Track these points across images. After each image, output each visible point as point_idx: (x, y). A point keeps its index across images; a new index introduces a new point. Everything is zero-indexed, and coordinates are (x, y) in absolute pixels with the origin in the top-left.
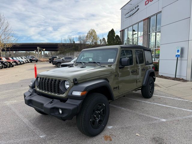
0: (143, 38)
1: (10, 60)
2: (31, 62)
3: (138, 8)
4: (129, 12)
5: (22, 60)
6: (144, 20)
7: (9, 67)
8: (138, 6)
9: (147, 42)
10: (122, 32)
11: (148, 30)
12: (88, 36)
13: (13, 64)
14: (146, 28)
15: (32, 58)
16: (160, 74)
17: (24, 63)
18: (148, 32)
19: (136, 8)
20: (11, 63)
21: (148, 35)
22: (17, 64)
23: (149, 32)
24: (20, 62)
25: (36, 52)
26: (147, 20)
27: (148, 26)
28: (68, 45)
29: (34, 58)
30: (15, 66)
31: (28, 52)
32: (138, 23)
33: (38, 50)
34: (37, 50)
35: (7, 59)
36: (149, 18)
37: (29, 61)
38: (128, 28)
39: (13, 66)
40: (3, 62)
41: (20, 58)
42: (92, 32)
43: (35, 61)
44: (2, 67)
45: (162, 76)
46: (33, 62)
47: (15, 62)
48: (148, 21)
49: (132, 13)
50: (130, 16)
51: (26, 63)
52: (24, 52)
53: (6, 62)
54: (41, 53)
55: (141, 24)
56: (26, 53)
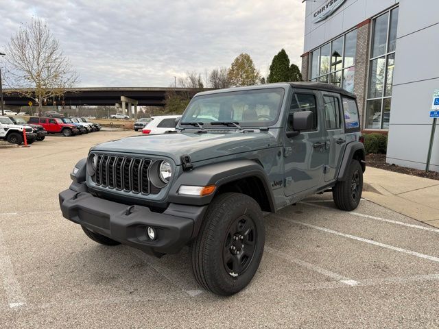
0: (356, 71)
4: (323, 9)
6: (359, 25)
11: (367, 52)
12: (233, 70)
14: (363, 45)
18: (367, 55)
21: (367, 64)
23: (372, 57)
25: (118, 108)
26: (367, 25)
27: (368, 41)
31: (103, 107)
32: (345, 33)
33: (124, 104)
34: (121, 104)
36: (371, 22)
38: (321, 46)
48: (369, 28)
49: (330, 9)
50: (326, 18)
52: (94, 107)
56: (98, 109)
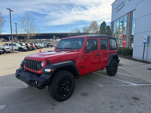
1: (33, 45)
2: (48, 47)
3: (124, 4)
4: (117, 8)
5: (42, 45)
6: (128, 14)
7: (32, 50)
8: (124, 2)
9: (129, 31)
10: (112, 23)
12: (90, 26)
13: (34, 48)
14: (129, 20)
15: (48, 44)
16: (133, 57)
17: (42, 48)
18: (130, 23)
19: (122, 4)
20: (33, 48)
21: (130, 26)
22: (38, 48)
24: (39, 47)
25: (52, 40)
26: (130, 13)
27: (130, 18)
28: (75, 34)
29: (50, 44)
30: (36, 50)
31: (48, 40)
32: (124, 16)
33: (54, 38)
35: (31, 44)
36: (131, 12)
37: (46, 46)
38: (116, 20)
39: (34, 50)
40: (28, 46)
41: (40, 44)
42: (94, 23)
43: (51, 47)
44: (27, 50)
45: (134, 59)
46: (49, 47)
47: (36, 47)
48: (131, 15)
49: (119, 8)
50: (118, 11)
51: (44, 47)
53: (30, 47)
54: (56, 41)
55: (126, 17)
